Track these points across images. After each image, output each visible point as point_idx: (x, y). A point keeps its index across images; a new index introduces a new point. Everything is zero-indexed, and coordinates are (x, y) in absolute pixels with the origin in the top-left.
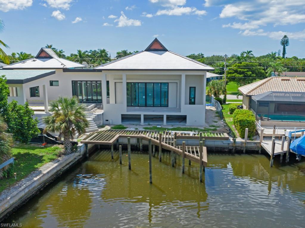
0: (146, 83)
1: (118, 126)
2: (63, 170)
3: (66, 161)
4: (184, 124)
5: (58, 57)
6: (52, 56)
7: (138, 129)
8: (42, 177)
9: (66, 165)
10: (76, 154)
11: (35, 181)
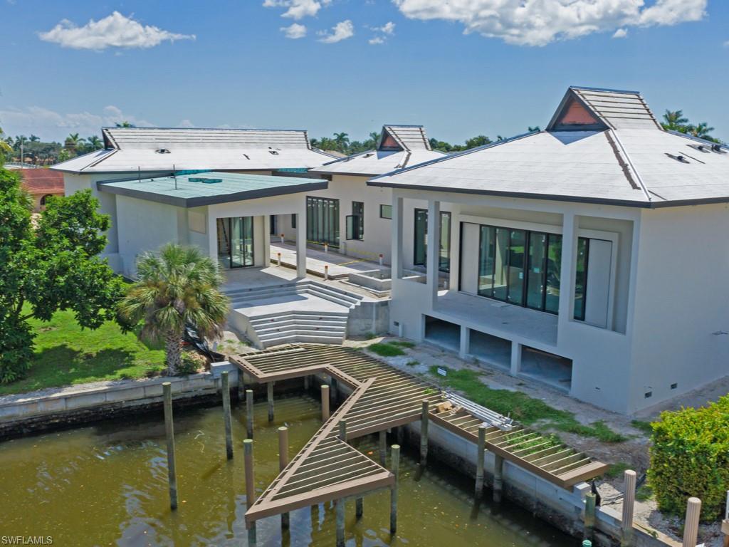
0: (529, 233)
1: (395, 346)
2: (125, 406)
3: (144, 387)
4: (566, 389)
5: (427, 148)
6: (405, 146)
7: (418, 364)
8: (41, 401)
9: (145, 398)
10: (194, 382)
11: (15, 405)
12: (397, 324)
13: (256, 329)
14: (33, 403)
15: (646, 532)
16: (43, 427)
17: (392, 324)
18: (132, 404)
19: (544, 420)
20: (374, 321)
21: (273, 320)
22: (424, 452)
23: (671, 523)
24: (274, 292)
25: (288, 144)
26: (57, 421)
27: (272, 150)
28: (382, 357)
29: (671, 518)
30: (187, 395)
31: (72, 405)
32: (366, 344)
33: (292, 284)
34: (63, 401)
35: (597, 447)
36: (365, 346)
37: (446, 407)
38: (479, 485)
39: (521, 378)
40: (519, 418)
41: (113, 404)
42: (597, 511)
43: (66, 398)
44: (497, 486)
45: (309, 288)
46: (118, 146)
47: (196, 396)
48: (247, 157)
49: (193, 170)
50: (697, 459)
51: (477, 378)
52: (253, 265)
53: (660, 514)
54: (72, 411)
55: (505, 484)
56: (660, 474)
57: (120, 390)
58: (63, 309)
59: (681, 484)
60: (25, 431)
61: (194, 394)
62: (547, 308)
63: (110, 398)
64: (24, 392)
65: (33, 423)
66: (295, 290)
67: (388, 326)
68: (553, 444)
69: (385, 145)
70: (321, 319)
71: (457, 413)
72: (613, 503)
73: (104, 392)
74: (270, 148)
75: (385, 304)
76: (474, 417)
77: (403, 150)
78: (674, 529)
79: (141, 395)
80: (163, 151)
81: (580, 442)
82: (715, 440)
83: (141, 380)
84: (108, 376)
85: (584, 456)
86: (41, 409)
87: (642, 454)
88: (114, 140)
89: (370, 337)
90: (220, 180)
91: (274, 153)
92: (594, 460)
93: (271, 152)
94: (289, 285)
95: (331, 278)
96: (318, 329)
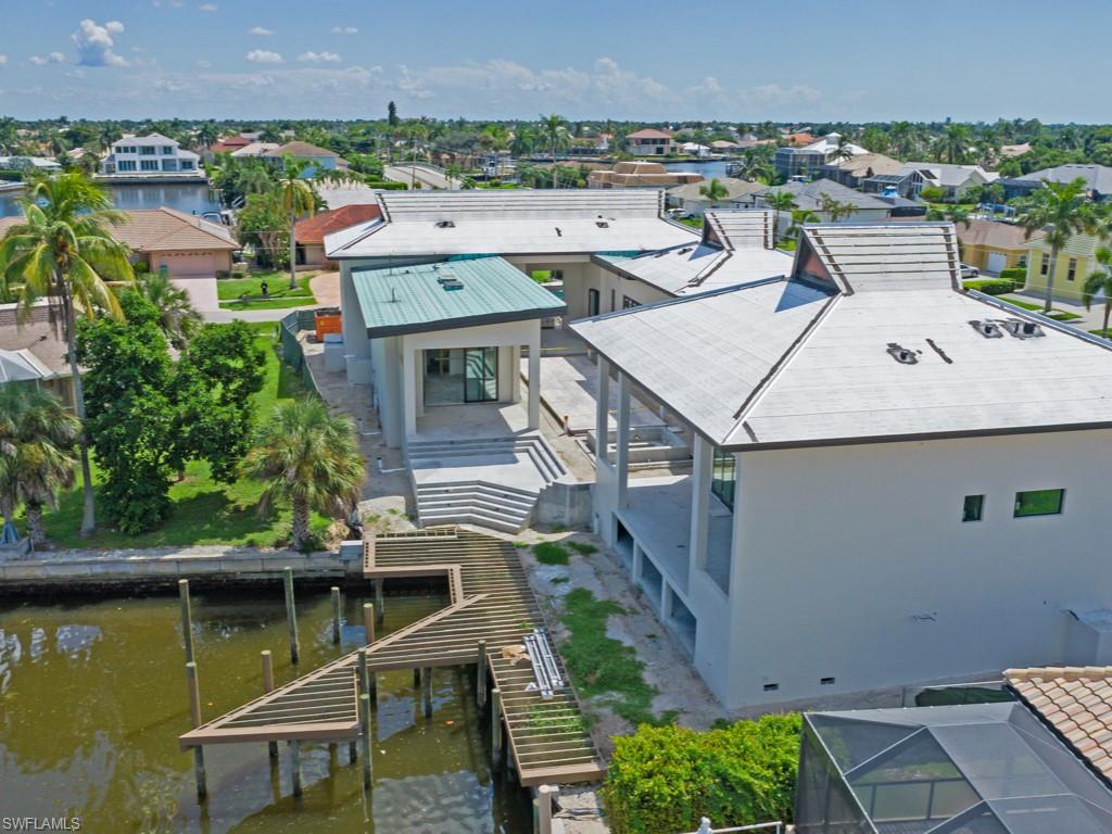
1: (569, 549)
2: (239, 577)
3: (262, 560)
4: (692, 653)
5: (766, 245)
6: (727, 243)
7: (567, 582)
8: (152, 561)
9: (263, 572)
10: (321, 560)
11: (126, 562)
12: (598, 516)
13: (425, 500)
14: (144, 562)
16: (155, 589)
17: (592, 515)
18: (246, 577)
19: (614, 694)
20: (567, 509)
21: (447, 491)
24: (481, 447)
25: (628, 211)
26: (167, 584)
27: (603, 220)
28: (536, 564)
30: (310, 575)
32: (542, 539)
33: (513, 438)
34: (174, 564)
36: (536, 542)
37: (512, 652)
40: (586, 685)
41: (226, 574)
43: (178, 562)
45: (531, 445)
46: (389, 217)
47: (321, 578)
48: (559, 231)
49: (473, 255)
51: (607, 617)
52: (497, 399)
57: (234, 560)
58: (197, 458)
60: (137, 590)
61: (318, 575)
63: (225, 567)
64: (143, 547)
65: (142, 583)
66: (513, 446)
67: (590, 517)
69: (709, 236)
70: (506, 496)
71: (518, 663)
73: (218, 560)
74: (600, 217)
75: (586, 487)
76: (528, 672)
77: (723, 248)
79: (259, 568)
80: (445, 225)
83: (266, 550)
84: (234, 539)
85: (590, 752)
86: (152, 569)
88: (386, 208)
89: (560, 528)
90: (461, 287)
91: (601, 225)
92: (597, 760)
93: (598, 223)
94: (507, 440)
95: (571, 433)
96: (497, 510)
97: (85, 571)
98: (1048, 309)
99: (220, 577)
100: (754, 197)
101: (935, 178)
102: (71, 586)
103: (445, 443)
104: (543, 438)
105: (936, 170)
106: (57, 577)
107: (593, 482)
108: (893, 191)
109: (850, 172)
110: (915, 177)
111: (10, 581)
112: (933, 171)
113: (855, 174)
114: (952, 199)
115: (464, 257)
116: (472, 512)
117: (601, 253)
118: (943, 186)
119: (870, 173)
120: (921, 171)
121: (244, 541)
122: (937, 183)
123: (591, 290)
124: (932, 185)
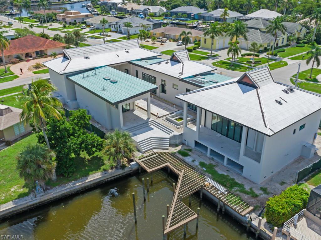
1: (186, 151)
2: (107, 180)
4: (241, 173)
5: (189, 60)
6: (181, 61)
7: (195, 161)
8: (83, 183)
9: (112, 177)
10: (126, 169)
11: (76, 186)
12: (185, 140)
13: (141, 146)
15: (263, 230)
17: (183, 140)
18: (109, 179)
19: (235, 188)
20: (178, 140)
21: (145, 142)
22: (201, 197)
23: (270, 226)
24: (142, 126)
25: (132, 47)
27: (127, 50)
28: (183, 157)
29: (270, 225)
30: (124, 174)
31: (91, 183)
32: (176, 150)
33: (147, 122)
35: (251, 199)
36: (176, 151)
37: (207, 185)
38: (218, 210)
39: (228, 168)
40: (228, 187)
42: (251, 223)
43: (90, 181)
44: (223, 210)
45: (153, 123)
46: (70, 58)
48: (118, 56)
50: (277, 214)
51: (214, 168)
52: (130, 110)
53: (267, 223)
54: (92, 184)
55: (226, 209)
56: (268, 215)
59: (273, 218)
61: (126, 173)
62: (235, 139)
63: (102, 179)
66: (148, 124)
67: (182, 141)
68: (239, 199)
69: (173, 58)
70: (160, 140)
71: (211, 187)
72: (255, 220)
73: (100, 178)
74: (125, 49)
76: (216, 188)
77: (180, 62)
78: (271, 228)
80: (87, 58)
81: (246, 197)
82: (282, 209)
83: (109, 170)
84: (99, 170)
85: (247, 204)
86: (83, 185)
87: (263, 201)
88: (68, 55)
89: (176, 145)
90: (117, 82)
91: (127, 52)
92: (250, 205)
93: (126, 52)
94: (146, 123)
95: (159, 117)
96: (160, 144)
97: (65, 192)
98: (212, 53)
99: (102, 182)
100: (117, 23)
101: (150, 10)
102: (61, 197)
103: (132, 127)
104: (154, 120)
105: (150, 7)
106: (56, 196)
107: (183, 132)
108: (142, 15)
109: (127, 9)
110: (145, 10)
111: (43, 201)
112: (149, 8)
113: (128, 9)
114: (156, 16)
115: (98, 68)
116: (153, 146)
117: (132, 61)
118: (153, 12)
119: (132, 9)
120: (147, 8)
121: (102, 170)
122: (151, 11)
123: (125, 69)
124: (150, 12)
